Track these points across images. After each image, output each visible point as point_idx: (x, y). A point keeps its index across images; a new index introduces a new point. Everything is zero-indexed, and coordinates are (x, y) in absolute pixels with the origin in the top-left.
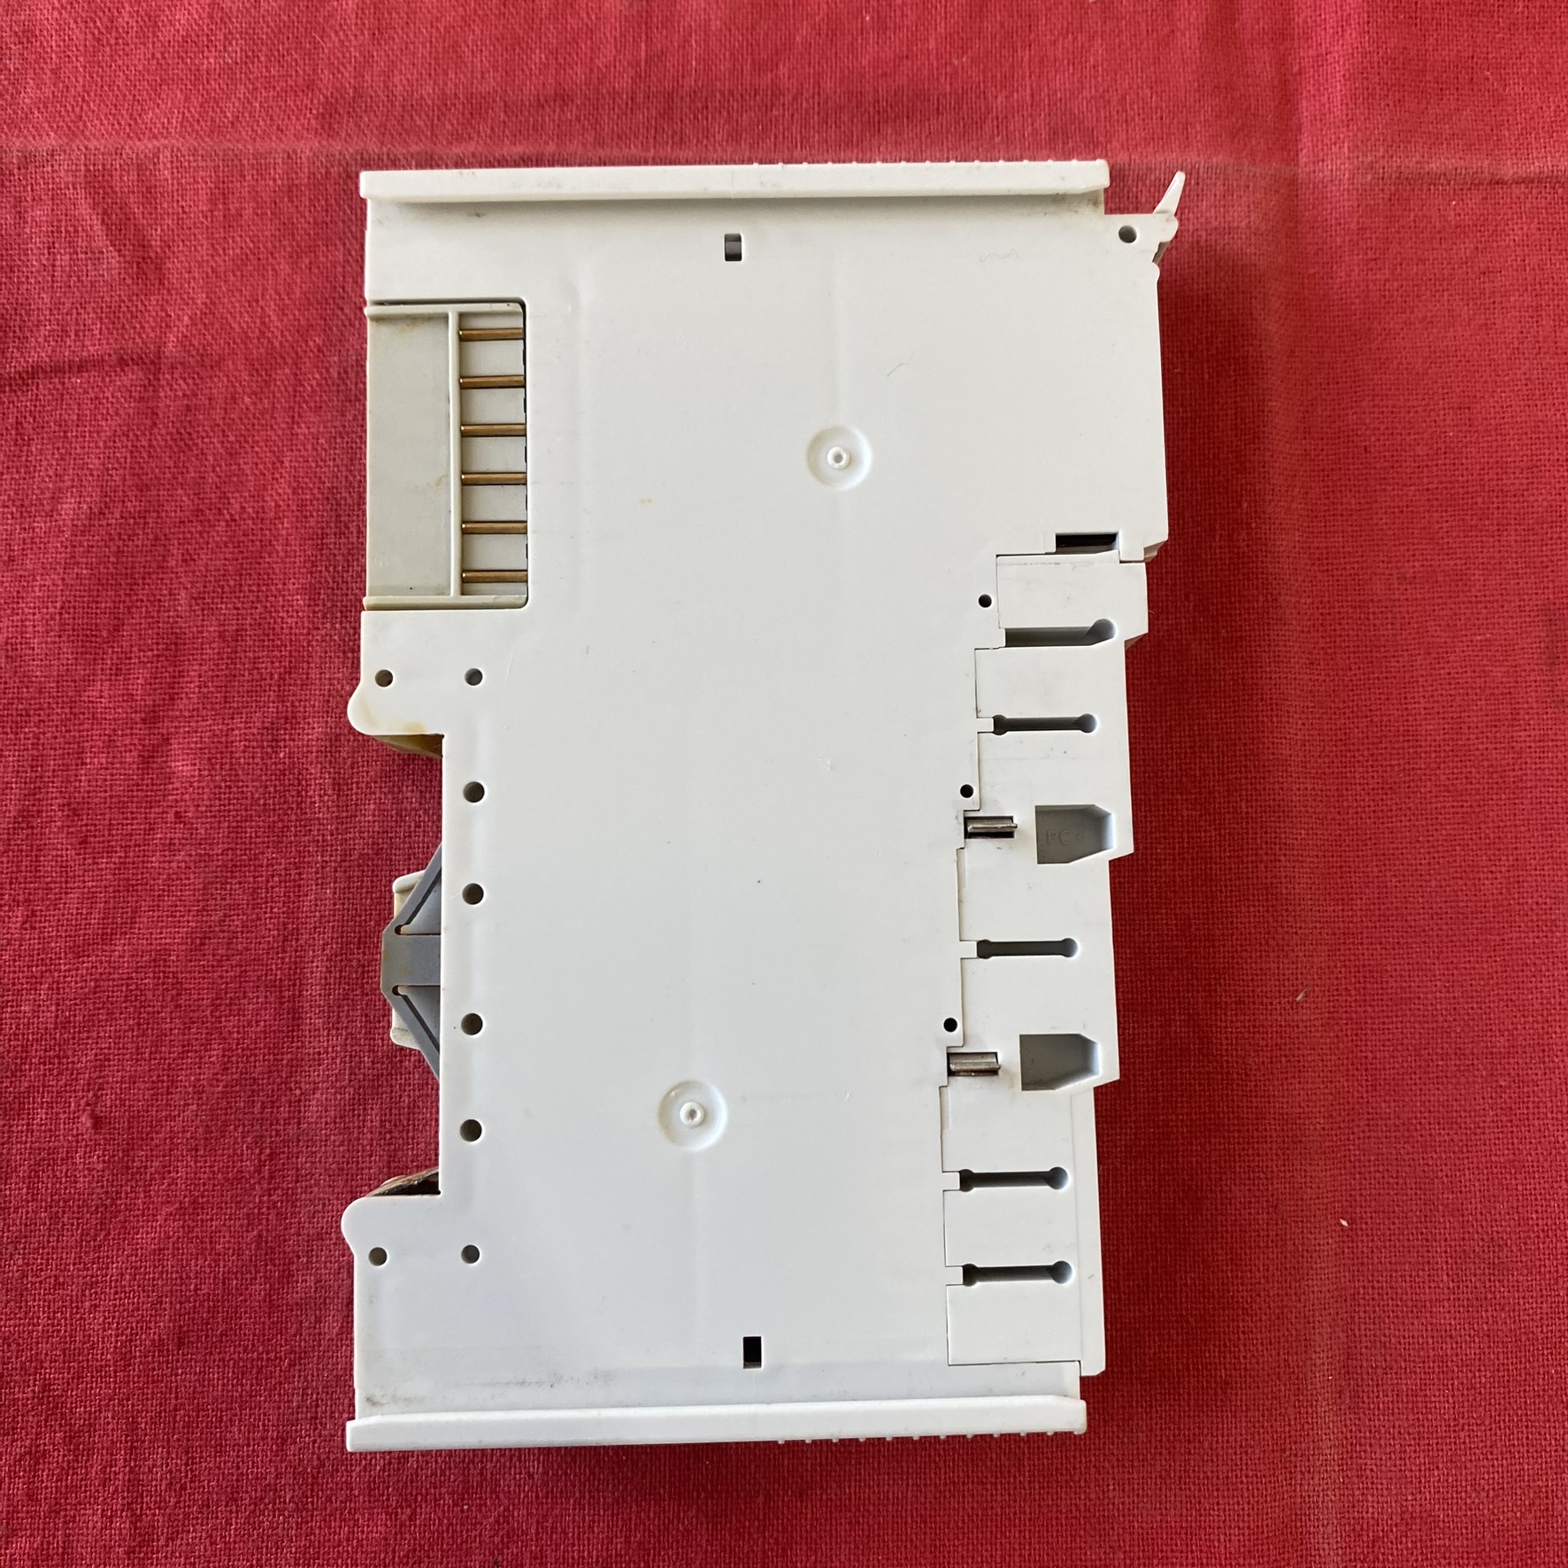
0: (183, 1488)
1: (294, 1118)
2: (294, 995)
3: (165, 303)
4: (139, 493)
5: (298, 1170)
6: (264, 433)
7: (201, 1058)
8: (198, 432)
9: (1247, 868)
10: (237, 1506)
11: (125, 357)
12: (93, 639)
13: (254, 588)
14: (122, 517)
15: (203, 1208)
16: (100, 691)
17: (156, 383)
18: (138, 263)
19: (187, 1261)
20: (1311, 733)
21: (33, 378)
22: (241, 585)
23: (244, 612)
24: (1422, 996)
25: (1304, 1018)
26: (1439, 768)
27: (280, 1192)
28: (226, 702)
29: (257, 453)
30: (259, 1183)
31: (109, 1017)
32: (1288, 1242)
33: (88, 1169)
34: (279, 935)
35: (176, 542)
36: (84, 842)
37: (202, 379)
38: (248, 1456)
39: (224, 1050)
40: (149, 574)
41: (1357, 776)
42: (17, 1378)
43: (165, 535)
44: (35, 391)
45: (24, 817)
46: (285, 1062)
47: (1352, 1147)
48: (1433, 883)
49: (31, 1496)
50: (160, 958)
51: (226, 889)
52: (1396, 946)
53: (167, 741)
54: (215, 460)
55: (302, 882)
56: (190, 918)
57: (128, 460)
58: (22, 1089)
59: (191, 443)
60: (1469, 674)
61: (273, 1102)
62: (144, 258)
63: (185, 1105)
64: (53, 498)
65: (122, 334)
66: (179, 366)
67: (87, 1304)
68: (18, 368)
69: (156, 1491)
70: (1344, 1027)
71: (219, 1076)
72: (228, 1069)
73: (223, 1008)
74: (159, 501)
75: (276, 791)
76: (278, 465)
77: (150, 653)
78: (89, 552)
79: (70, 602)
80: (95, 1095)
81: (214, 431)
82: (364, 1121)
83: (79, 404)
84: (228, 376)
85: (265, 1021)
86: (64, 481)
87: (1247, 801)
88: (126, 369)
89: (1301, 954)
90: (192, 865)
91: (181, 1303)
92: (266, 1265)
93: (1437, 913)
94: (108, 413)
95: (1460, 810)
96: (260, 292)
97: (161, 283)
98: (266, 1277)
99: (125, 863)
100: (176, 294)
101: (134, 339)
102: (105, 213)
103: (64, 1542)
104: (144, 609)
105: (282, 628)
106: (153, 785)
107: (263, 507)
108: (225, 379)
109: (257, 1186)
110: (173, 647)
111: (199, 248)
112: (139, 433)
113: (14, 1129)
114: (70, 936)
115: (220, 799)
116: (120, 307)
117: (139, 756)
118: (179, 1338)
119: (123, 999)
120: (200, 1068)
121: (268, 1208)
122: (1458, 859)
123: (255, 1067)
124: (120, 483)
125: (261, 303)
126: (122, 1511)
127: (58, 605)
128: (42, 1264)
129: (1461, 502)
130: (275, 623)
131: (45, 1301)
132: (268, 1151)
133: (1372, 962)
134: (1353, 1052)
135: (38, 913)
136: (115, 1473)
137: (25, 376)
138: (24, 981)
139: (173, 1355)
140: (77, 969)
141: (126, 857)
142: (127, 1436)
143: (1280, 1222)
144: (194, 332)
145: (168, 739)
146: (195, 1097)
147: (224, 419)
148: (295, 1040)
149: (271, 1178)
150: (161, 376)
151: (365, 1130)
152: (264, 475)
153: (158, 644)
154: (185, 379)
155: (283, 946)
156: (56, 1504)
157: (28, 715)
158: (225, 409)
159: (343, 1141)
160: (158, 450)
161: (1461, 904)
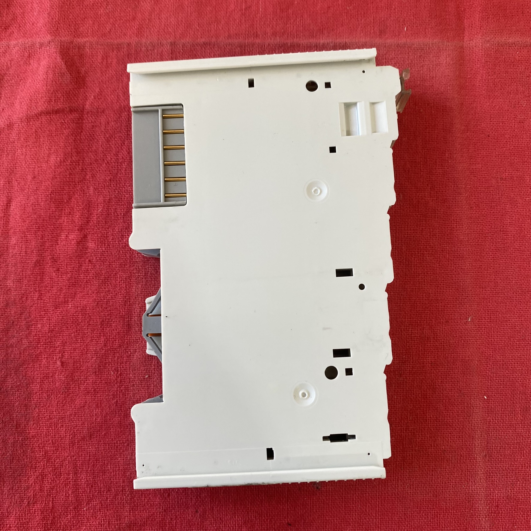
0: (92, 486)
1: (128, 361)
2: (129, 320)
3: (85, 92)
4: (77, 154)
5: (129, 379)
6: (118, 134)
7: (97, 342)
8: (96, 134)
9: (449, 276)
10: (110, 492)
11: (72, 109)
12: (62, 203)
13: (115, 185)
14: (71, 162)
15: (98, 392)
16: (64, 220)
17: (82, 118)
18: (77, 78)
19: (93, 410)
20: (471, 231)
21: (40, 116)
22: (110, 184)
23: (112, 193)
24: (510, 320)
25: (469, 327)
26: (515, 243)
27: (123, 386)
28: (106, 223)
29: (116, 141)
30: (117, 384)
31: (67, 328)
32: (465, 403)
33: (60, 380)
34: (123, 300)
35: (89, 170)
36: (58, 270)
37: (97, 116)
38: (113, 476)
39: (105, 339)
40: (80, 181)
41: (487, 245)
42: (37, 450)
43: (85, 168)
44: (41, 120)
45: (38, 262)
46: (125, 343)
47: (487, 371)
48: (514, 282)
49: (41, 490)
50: (84, 309)
51: (105, 285)
52: (501, 303)
53: (85, 236)
54: (102, 143)
55: (131, 283)
56: (94, 295)
57: (73, 143)
58: (38, 353)
59: (94, 138)
60: (524, 211)
61: (121, 356)
62: (78, 77)
63: (92, 358)
64: (48, 156)
65: (71, 101)
66: (90, 112)
67: (60, 425)
68: (36, 113)
69: (83, 488)
70: (484, 330)
71: (103, 348)
72: (106, 345)
73: (104, 325)
74: (83, 157)
75: (122, 253)
76: (123, 144)
77: (80, 207)
78: (60, 174)
79: (54, 191)
80: (62, 355)
81: (101, 134)
82: (152, 362)
83: (56, 124)
84: (106, 116)
85: (119, 329)
86: (51, 151)
87: (449, 254)
88: (72, 113)
89: (468, 306)
90: (94, 277)
91: (91, 424)
92: (119, 411)
93: (515, 292)
94: (66, 128)
95: (522, 257)
96: (117, 88)
97: (84, 85)
98: (119, 415)
99: (72, 277)
100: (89, 88)
101: (75, 103)
102: (66, 61)
103: (52, 505)
104: (79, 193)
105: (124, 198)
106: (81, 251)
107: (118, 159)
108: (105, 116)
109: (116, 385)
110: (88, 205)
111: (97, 74)
112: (77, 134)
113: (35, 366)
114: (54, 302)
115: (104, 255)
116: (70, 92)
117: (76, 241)
118: (90, 436)
119: (71, 322)
120: (97, 345)
121: (120, 392)
122: (522, 273)
123: (115, 345)
124: (70, 151)
125: (117, 91)
126: (72, 494)
127: (50, 192)
128: (45, 411)
129: (521, 153)
130: (122, 197)
131: (46, 424)
132: (119, 373)
133: (493, 308)
134: (487, 339)
135: (43, 294)
136: (69, 482)
137: (38, 115)
138: (39, 317)
139: (88, 442)
140: (56, 313)
141: (72, 275)
142: (73, 469)
143: (462, 396)
144: (95, 101)
145: (86, 236)
146: (95, 355)
147: (105, 129)
148: (129, 335)
149: (120, 382)
150: (84, 116)
151: (152, 365)
152: (118, 148)
153: (83, 204)
154: (92, 117)
155: (125, 304)
156: (50, 492)
157: (39, 228)
158: (105, 126)
159: (145, 369)
160: (83, 140)
161: (523, 289)
